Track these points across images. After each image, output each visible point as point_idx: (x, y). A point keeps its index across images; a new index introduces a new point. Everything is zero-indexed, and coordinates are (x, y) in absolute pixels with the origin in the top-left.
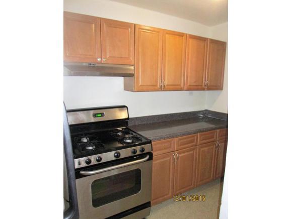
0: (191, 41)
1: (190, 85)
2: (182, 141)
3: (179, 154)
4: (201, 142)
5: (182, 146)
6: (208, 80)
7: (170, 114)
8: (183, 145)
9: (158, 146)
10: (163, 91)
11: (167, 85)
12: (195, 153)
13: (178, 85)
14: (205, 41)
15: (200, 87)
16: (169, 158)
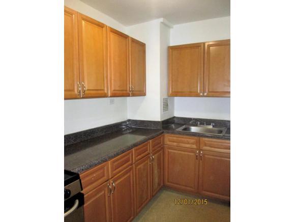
0: (112, 36)
1: (114, 90)
2: (116, 163)
3: (114, 181)
4: (137, 158)
5: (117, 170)
6: (132, 84)
7: (90, 130)
8: (117, 168)
9: (87, 179)
10: (83, 98)
11: (88, 90)
12: (131, 175)
13: (101, 90)
14: (126, 38)
15: (124, 92)
16: (103, 192)
